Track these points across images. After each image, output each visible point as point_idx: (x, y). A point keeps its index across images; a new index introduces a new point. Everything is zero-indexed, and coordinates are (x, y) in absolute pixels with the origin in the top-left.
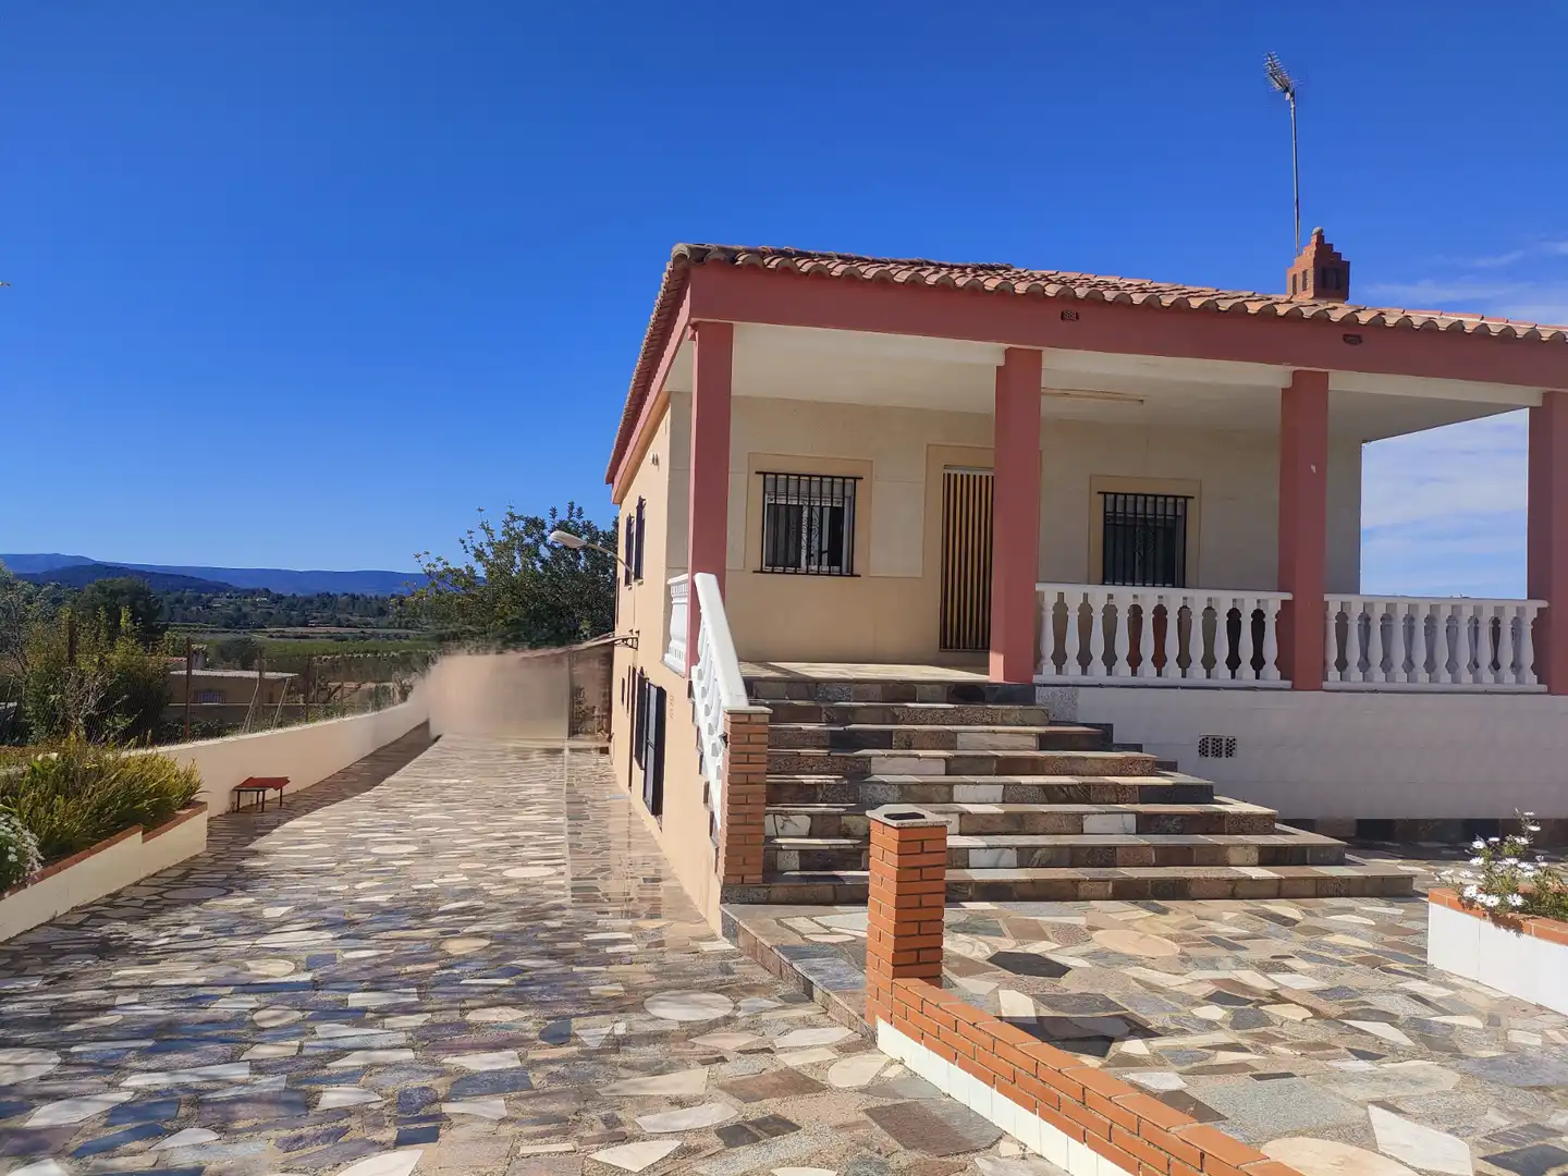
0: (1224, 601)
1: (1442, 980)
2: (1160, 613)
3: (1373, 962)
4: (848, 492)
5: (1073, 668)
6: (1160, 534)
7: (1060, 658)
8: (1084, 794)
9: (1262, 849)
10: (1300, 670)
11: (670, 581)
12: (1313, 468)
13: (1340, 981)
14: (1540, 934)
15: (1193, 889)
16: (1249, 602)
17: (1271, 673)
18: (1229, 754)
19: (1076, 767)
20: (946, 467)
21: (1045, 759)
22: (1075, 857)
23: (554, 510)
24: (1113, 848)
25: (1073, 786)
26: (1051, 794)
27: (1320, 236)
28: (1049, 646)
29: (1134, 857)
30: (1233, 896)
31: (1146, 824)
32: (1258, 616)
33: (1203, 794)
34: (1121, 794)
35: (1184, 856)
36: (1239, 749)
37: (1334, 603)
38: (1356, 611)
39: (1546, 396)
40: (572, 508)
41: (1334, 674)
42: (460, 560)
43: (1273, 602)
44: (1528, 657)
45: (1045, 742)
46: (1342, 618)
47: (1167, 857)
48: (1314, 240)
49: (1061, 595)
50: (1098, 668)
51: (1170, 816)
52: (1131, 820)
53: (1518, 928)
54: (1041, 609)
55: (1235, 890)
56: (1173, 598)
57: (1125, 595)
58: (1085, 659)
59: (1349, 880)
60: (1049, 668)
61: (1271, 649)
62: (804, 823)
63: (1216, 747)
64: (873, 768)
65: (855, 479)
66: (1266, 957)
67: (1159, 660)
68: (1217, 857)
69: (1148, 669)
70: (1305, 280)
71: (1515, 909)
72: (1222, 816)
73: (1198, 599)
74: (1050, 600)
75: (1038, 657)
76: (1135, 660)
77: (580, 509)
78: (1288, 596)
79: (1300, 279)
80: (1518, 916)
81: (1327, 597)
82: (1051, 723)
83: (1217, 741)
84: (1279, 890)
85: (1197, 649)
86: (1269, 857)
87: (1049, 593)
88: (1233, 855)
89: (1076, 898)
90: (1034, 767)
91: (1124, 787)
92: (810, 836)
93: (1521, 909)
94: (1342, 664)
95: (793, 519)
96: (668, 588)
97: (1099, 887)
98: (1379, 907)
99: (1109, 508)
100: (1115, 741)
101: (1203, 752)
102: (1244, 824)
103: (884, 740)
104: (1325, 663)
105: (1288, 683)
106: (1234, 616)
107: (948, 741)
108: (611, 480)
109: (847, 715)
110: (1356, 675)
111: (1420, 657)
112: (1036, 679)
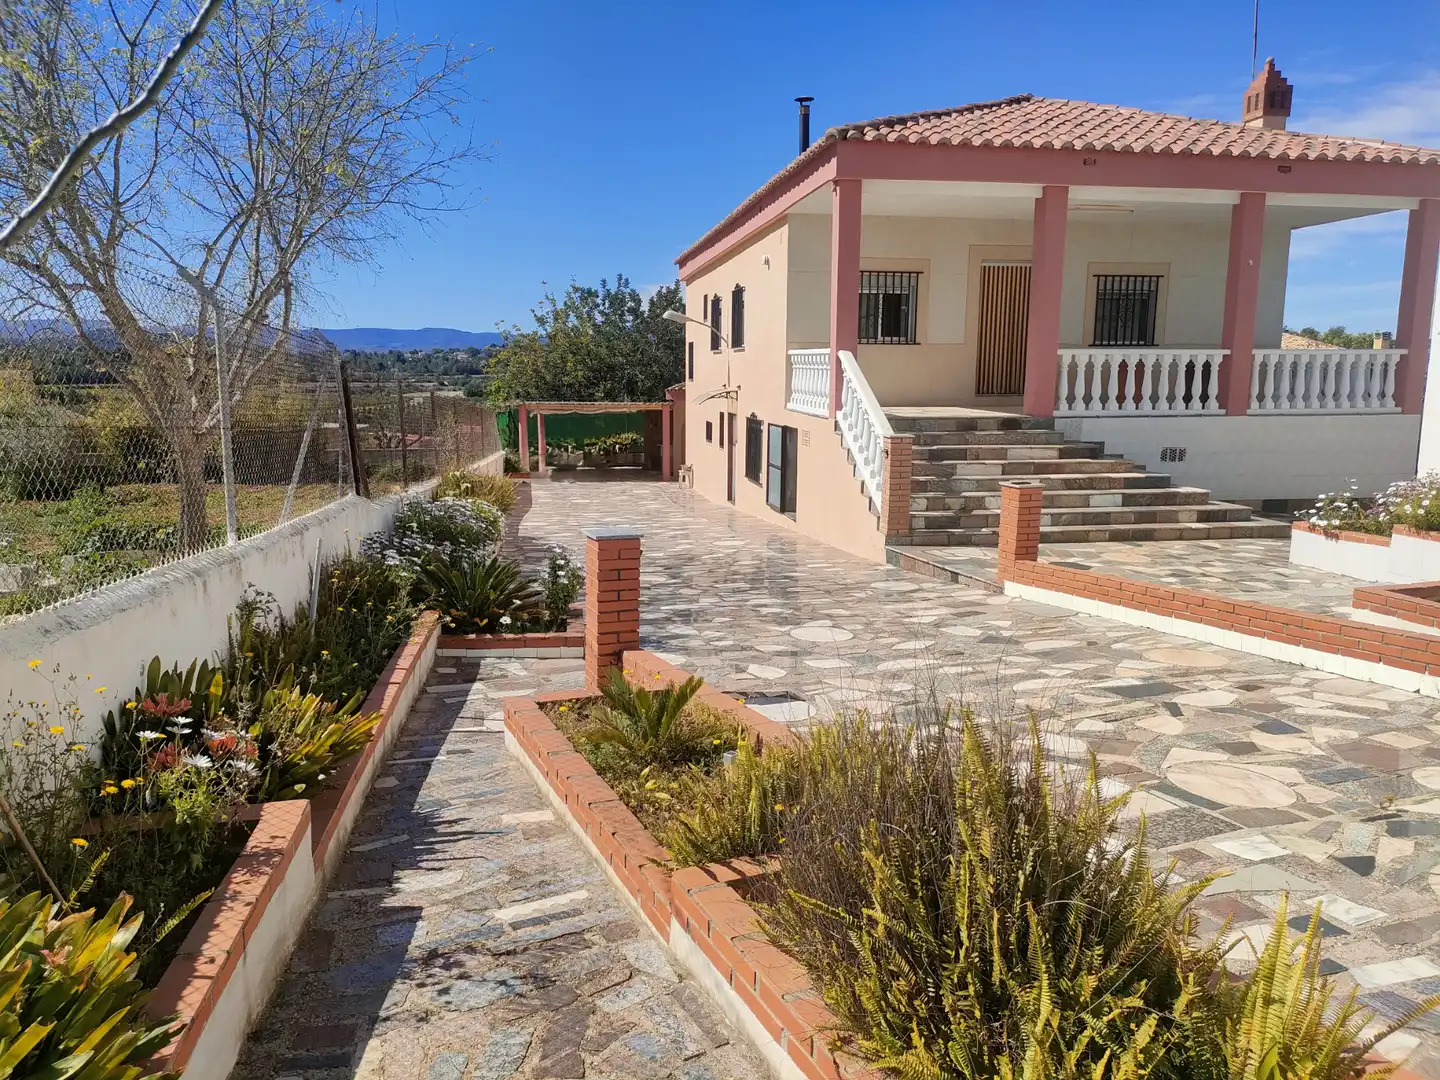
0: (1185, 356)
1: (1296, 567)
2: (1140, 366)
3: (1259, 562)
4: (913, 282)
5: (1080, 405)
6: (1138, 304)
7: (1071, 399)
8: (1090, 484)
9: (1200, 512)
10: (1232, 401)
11: (791, 352)
12: (1251, 262)
13: (1240, 569)
14: (1348, 539)
15: (1156, 534)
16: (1201, 357)
17: (1213, 404)
18: (1181, 459)
19: (1084, 468)
20: (984, 261)
21: (1064, 464)
22: (1086, 519)
23: (604, 281)
24: (1109, 513)
25: (1084, 479)
26: (1069, 484)
27: (1272, 64)
28: (1064, 391)
29: (1121, 518)
30: (1180, 538)
31: (1127, 500)
32: (1207, 366)
33: (1164, 482)
34: (1112, 484)
35: (1152, 518)
36: (1187, 457)
37: (1259, 355)
38: (1274, 360)
39: (1423, 203)
40: (620, 279)
41: (1255, 404)
42: (530, 327)
43: (1217, 356)
44: (1391, 389)
45: (1063, 454)
46: (1264, 366)
47: (1141, 518)
48: (1267, 68)
49: (1073, 357)
50: (1096, 404)
51: (1143, 495)
52: (1119, 499)
53: (1337, 537)
54: (1059, 367)
55: (1181, 535)
56: (1149, 355)
57: (1116, 355)
58: (1088, 399)
59: (1252, 528)
60: (1064, 405)
61: (1214, 389)
62: (923, 503)
63: (1173, 455)
64: (958, 471)
65: (918, 273)
66: (1200, 562)
67: (1138, 398)
68: (1172, 518)
69: (1130, 404)
70: (1257, 101)
71: (1335, 527)
72: (1175, 495)
73: (1167, 356)
74: (1066, 361)
75: (1057, 399)
76: (1121, 398)
77: (627, 280)
78: (1227, 352)
79: (1253, 100)
80: (1337, 531)
81: (1254, 352)
82: (1066, 442)
83: (1173, 451)
84: (1209, 535)
85: (1164, 390)
86: (1204, 517)
87: (1066, 355)
88: (1181, 516)
89: (1087, 541)
90: (1058, 469)
91: (1115, 479)
92: (927, 510)
93: (1339, 528)
94: (1261, 398)
95: (872, 303)
96: (789, 357)
97: (1101, 535)
98: (1270, 542)
99: (1102, 287)
100: (1106, 452)
101: (1163, 458)
102: (1188, 499)
103: (962, 455)
104: (1250, 396)
105: (1223, 411)
106: (1190, 367)
107: (1002, 455)
108: (682, 263)
109: (935, 440)
110: (1269, 404)
111: (1330, 389)
112: (1056, 413)
